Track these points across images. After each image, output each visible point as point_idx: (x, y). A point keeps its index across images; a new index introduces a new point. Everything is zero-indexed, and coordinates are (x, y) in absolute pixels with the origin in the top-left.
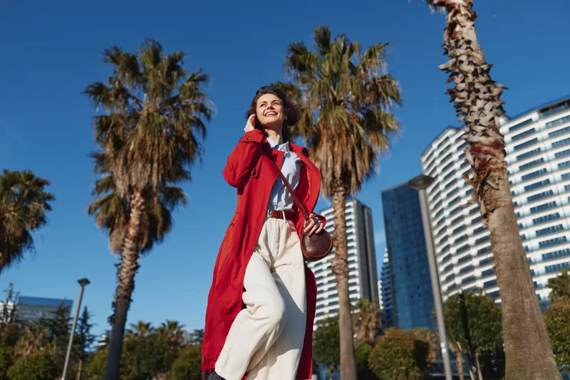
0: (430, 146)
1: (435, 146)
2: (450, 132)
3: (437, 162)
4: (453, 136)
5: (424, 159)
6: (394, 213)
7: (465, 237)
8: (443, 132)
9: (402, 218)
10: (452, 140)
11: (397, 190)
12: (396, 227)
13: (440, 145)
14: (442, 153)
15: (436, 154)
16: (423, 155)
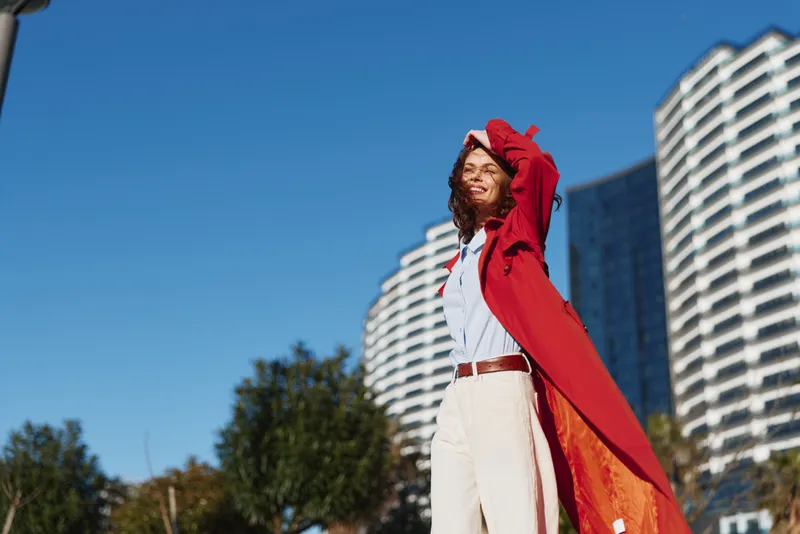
0: (676, 86)
1: (686, 86)
2: (722, 55)
3: (689, 124)
4: (726, 63)
5: (661, 116)
6: (592, 240)
7: (734, 299)
8: (706, 54)
9: (609, 252)
10: (724, 74)
11: (602, 187)
12: (594, 271)
13: (697, 86)
14: (699, 104)
15: (687, 105)
16: (659, 106)
